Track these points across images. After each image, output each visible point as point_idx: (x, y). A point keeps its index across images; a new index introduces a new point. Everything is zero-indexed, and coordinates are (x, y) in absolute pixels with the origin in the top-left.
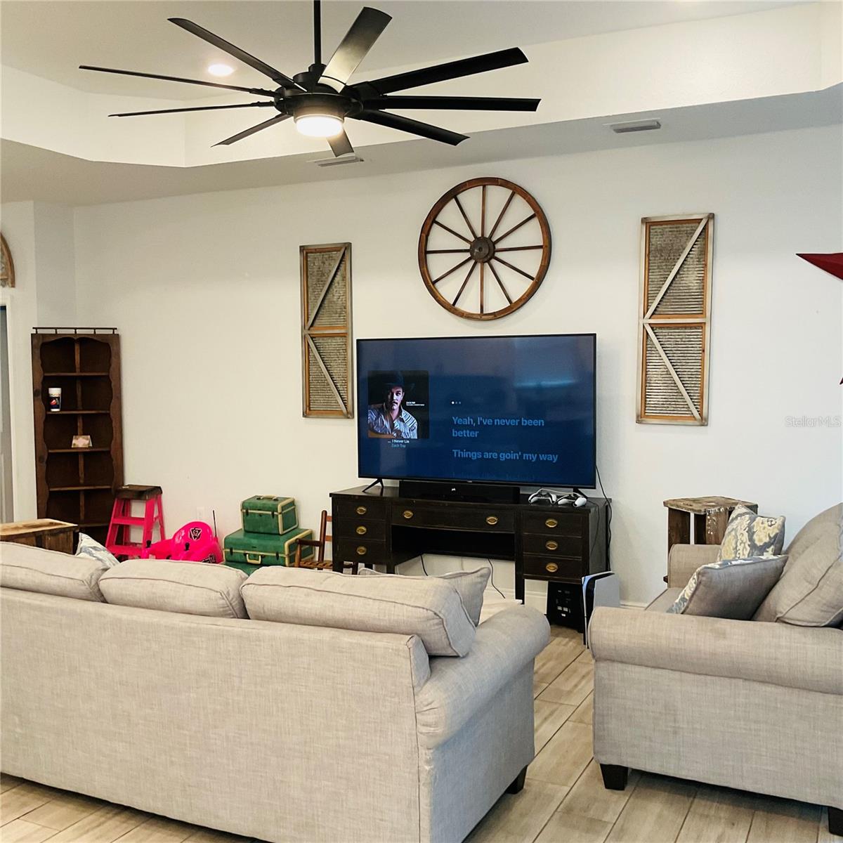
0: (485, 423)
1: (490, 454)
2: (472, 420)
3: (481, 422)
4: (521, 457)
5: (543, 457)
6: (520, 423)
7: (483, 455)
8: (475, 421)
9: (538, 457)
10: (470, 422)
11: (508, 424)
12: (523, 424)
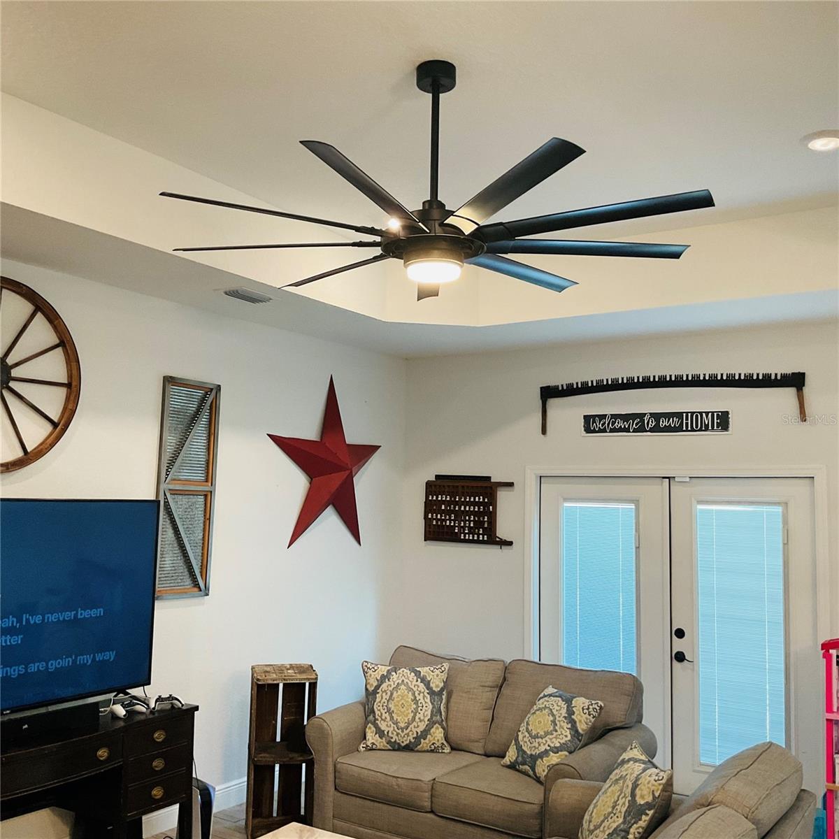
0: (32, 622)
1: (37, 664)
2: (15, 620)
3: (28, 620)
4: (74, 662)
5: (99, 657)
6: (76, 615)
7: (26, 668)
8: (19, 621)
9: (94, 656)
10: (13, 622)
11: (61, 619)
12: (79, 617)
